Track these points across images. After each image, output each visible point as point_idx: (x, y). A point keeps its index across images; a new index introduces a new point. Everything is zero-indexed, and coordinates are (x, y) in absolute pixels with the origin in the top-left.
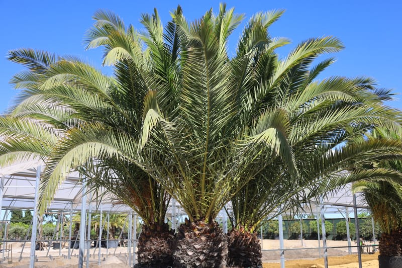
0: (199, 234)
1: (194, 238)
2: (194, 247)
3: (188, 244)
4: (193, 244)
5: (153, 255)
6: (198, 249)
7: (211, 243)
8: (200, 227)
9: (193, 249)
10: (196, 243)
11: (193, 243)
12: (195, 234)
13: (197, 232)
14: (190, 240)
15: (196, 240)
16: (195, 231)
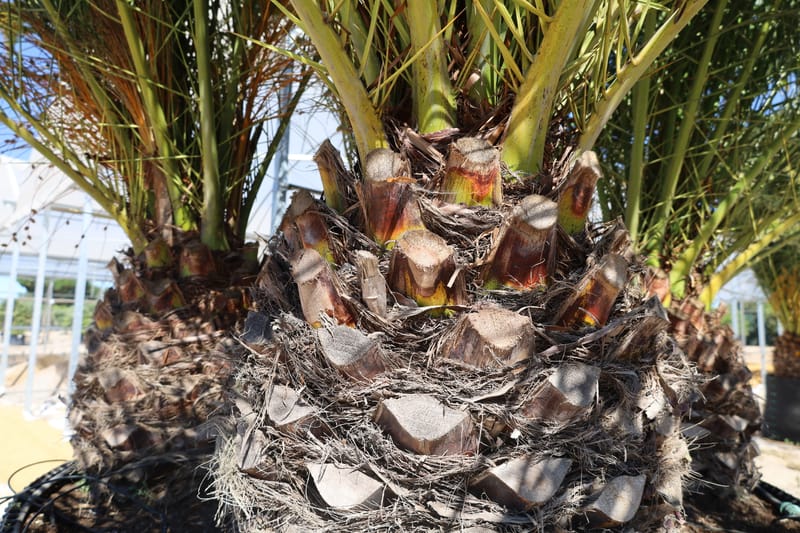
0: (445, 271)
1: (391, 317)
2: (389, 426)
3: (320, 383)
4: (379, 383)
5: (129, 422)
6: (435, 446)
7: (576, 376)
8: (456, 207)
9: (370, 447)
10: (415, 378)
11: (377, 368)
12: (398, 273)
13: (427, 254)
14: (339, 344)
15: (410, 339)
16: (398, 240)
